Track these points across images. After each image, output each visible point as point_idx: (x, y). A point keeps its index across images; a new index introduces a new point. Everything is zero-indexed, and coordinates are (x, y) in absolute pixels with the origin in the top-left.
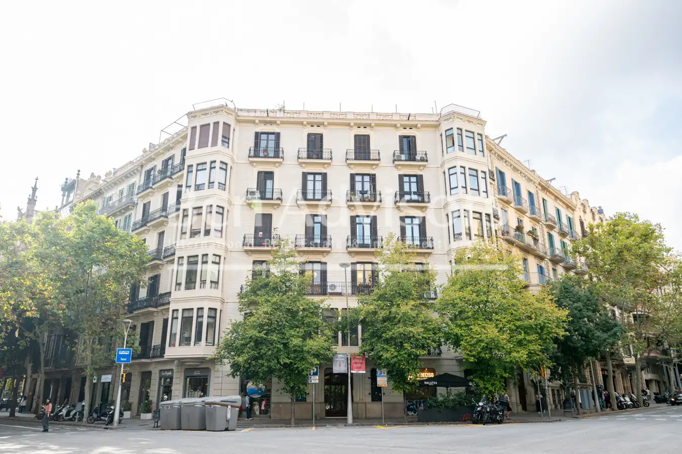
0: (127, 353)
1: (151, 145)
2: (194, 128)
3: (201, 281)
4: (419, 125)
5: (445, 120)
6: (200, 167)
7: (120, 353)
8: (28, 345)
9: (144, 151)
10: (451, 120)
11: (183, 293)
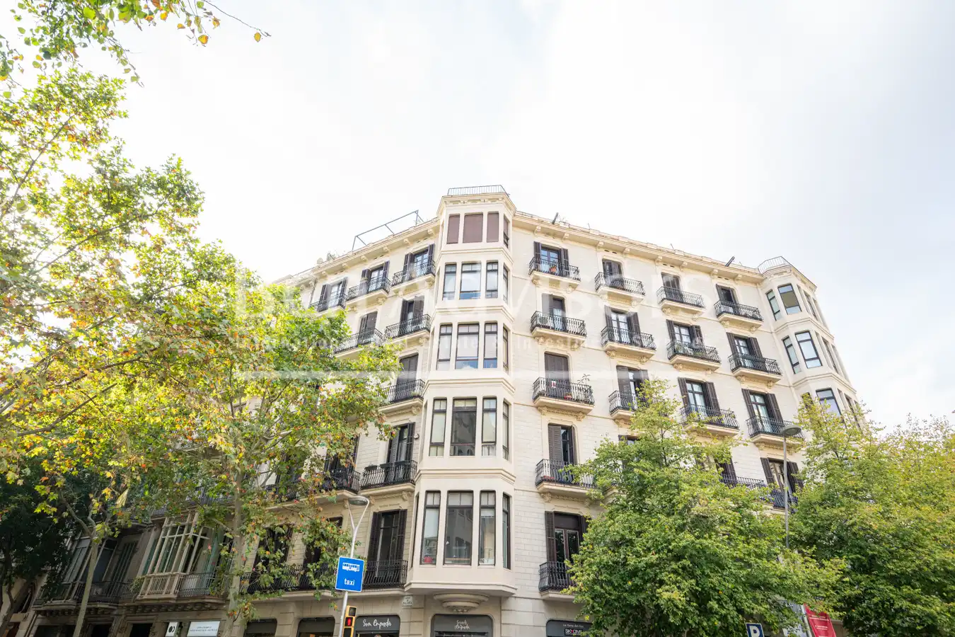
0: (355, 569)
1: (330, 257)
2: (454, 218)
3: (483, 442)
4: (740, 276)
5: (775, 274)
6: (467, 268)
7: (344, 568)
8: (116, 536)
9: (320, 261)
10: (785, 274)
11: (447, 461)
